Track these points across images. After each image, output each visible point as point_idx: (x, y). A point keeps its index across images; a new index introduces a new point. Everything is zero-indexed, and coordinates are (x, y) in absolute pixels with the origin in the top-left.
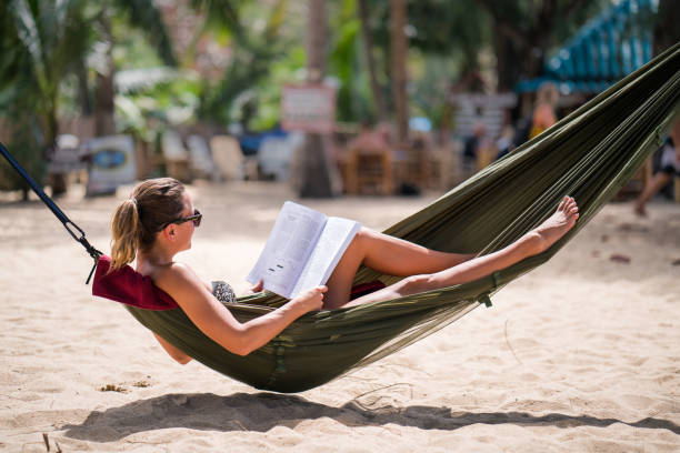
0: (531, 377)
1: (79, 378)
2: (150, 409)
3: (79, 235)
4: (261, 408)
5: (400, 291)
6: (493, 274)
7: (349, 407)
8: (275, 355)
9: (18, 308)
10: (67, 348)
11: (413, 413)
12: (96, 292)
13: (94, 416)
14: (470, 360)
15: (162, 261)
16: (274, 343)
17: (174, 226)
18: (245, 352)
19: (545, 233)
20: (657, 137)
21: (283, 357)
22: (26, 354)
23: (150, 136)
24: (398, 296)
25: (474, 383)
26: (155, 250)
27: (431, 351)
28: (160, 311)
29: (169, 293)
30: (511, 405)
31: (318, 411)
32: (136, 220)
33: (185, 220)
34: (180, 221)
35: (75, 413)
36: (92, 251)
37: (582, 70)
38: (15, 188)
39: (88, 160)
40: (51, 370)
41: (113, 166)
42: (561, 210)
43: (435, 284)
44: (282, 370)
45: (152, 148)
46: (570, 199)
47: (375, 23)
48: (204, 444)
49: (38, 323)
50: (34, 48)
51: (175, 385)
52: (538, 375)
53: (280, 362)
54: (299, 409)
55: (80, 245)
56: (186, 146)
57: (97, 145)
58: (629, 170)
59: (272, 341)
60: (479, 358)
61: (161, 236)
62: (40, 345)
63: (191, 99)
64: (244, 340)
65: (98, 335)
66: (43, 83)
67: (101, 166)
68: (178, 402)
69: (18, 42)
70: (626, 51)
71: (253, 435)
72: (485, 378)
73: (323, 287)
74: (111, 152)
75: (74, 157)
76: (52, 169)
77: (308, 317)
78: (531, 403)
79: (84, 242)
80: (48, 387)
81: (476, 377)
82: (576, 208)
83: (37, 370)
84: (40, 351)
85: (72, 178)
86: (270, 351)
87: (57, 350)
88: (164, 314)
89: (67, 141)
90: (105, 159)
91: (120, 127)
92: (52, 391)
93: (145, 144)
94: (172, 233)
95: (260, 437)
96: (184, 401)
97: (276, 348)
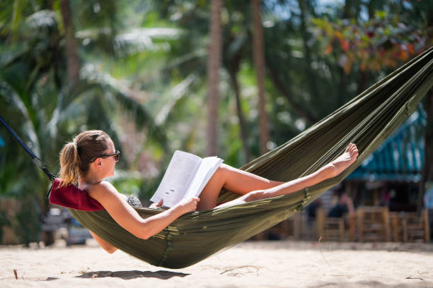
5: (246, 200)
6: (304, 189)
8: (166, 240)
15: (94, 182)
16: (166, 231)
17: (101, 160)
18: (146, 237)
19: (337, 165)
20: (407, 108)
21: (171, 241)
24: (244, 202)
26: (90, 175)
28: (92, 212)
29: (98, 200)
32: (76, 155)
33: (108, 156)
34: (105, 156)
37: (381, 166)
39: (68, 222)
42: (347, 151)
43: (268, 195)
46: (353, 145)
47: (251, 141)
50: (36, 152)
53: (169, 244)
58: (390, 127)
59: (164, 230)
60: (304, 266)
61: (92, 166)
64: (145, 229)
68: (105, 275)
70: (410, 155)
73: (197, 198)
75: (59, 220)
76: (45, 228)
77: (187, 216)
82: (357, 150)
85: (57, 234)
86: (163, 237)
88: (94, 214)
89: (55, 212)
94: (100, 164)
97: (167, 235)
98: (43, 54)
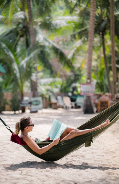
0: (108, 160)
1: (11, 158)
2: (23, 164)
3: (9, 129)
4: (46, 164)
7: (65, 165)
9: (2, 142)
10: (10, 152)
11: (78, 166)
12: (11, 140)
13: (12, 165)
14: (97, 156)
15: (25, 135)
22: (2, 153)
23: (47, 97)
25: (95, 161)
26: (24, 132)
27: (89, 153)
29: (25, 141)
30: (100, 165)
31: (57, 165)
32: (20, 126)
34: (29, 126)
35: (8, 165)
36: (12, 132)
38: (13, 110)
39: (30, 103)
40: (6, 156)
41: (37, 105)
44: (48, 157)
45: (48, 100)
48: (30, 171)
49: (5, 146)
50: (18, 75)
51: (30, 160)
52: (110, 159)
53: (48, 155)
54: (53, 165)
55: (9, 130)
56: (57, 99)
57: (33, 99)
60: (99, 155)
61: (25, 129)
62: (5, 151)
63: (59, 86)
65: (18, 149)
66: (20, 84)
67: (34, 105)
68: (29, 163)
69: (14, 74)
71: (41, 170)
72: (98, 160)
74: (36, 101)
75: (27, 102)
76: (21, 105)
78: (104, 165)
79: (10, 130)
80: (4, 159)
81: (96, 159)
83: (3, 156)
84: (4, 152)
85: (27, 108)
87: (8, 152)
89: (26, 98)
90: (35, 103)
91: (40, 94)
92: (5, 160)
93: (46, 98)
94: (28, 128)
95: (43, 170)
96: (30, 163)
98: (21, 30)
